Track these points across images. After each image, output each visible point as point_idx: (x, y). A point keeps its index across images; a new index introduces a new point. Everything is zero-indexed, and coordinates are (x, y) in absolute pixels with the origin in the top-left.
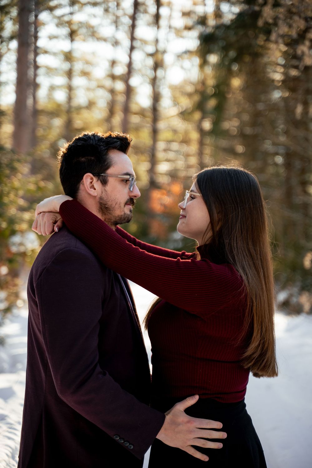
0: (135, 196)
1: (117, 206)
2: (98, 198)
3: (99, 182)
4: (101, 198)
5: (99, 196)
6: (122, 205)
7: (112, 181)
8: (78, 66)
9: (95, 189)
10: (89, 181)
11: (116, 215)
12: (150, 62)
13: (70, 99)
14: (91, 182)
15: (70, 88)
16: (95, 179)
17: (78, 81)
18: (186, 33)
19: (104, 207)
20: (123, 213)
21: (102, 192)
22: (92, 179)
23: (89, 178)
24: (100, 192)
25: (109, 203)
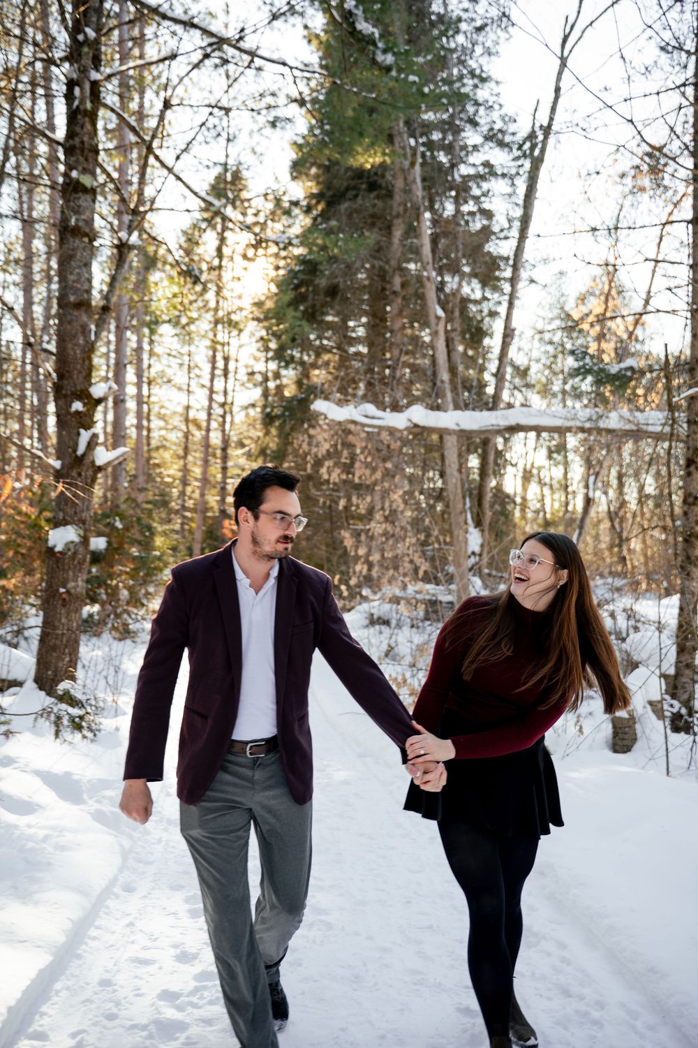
9: (248, 523)
10: (244, 514)
14: (245, 516)
16: (249, 514)
22: (246, 513)
23: (244, 512)
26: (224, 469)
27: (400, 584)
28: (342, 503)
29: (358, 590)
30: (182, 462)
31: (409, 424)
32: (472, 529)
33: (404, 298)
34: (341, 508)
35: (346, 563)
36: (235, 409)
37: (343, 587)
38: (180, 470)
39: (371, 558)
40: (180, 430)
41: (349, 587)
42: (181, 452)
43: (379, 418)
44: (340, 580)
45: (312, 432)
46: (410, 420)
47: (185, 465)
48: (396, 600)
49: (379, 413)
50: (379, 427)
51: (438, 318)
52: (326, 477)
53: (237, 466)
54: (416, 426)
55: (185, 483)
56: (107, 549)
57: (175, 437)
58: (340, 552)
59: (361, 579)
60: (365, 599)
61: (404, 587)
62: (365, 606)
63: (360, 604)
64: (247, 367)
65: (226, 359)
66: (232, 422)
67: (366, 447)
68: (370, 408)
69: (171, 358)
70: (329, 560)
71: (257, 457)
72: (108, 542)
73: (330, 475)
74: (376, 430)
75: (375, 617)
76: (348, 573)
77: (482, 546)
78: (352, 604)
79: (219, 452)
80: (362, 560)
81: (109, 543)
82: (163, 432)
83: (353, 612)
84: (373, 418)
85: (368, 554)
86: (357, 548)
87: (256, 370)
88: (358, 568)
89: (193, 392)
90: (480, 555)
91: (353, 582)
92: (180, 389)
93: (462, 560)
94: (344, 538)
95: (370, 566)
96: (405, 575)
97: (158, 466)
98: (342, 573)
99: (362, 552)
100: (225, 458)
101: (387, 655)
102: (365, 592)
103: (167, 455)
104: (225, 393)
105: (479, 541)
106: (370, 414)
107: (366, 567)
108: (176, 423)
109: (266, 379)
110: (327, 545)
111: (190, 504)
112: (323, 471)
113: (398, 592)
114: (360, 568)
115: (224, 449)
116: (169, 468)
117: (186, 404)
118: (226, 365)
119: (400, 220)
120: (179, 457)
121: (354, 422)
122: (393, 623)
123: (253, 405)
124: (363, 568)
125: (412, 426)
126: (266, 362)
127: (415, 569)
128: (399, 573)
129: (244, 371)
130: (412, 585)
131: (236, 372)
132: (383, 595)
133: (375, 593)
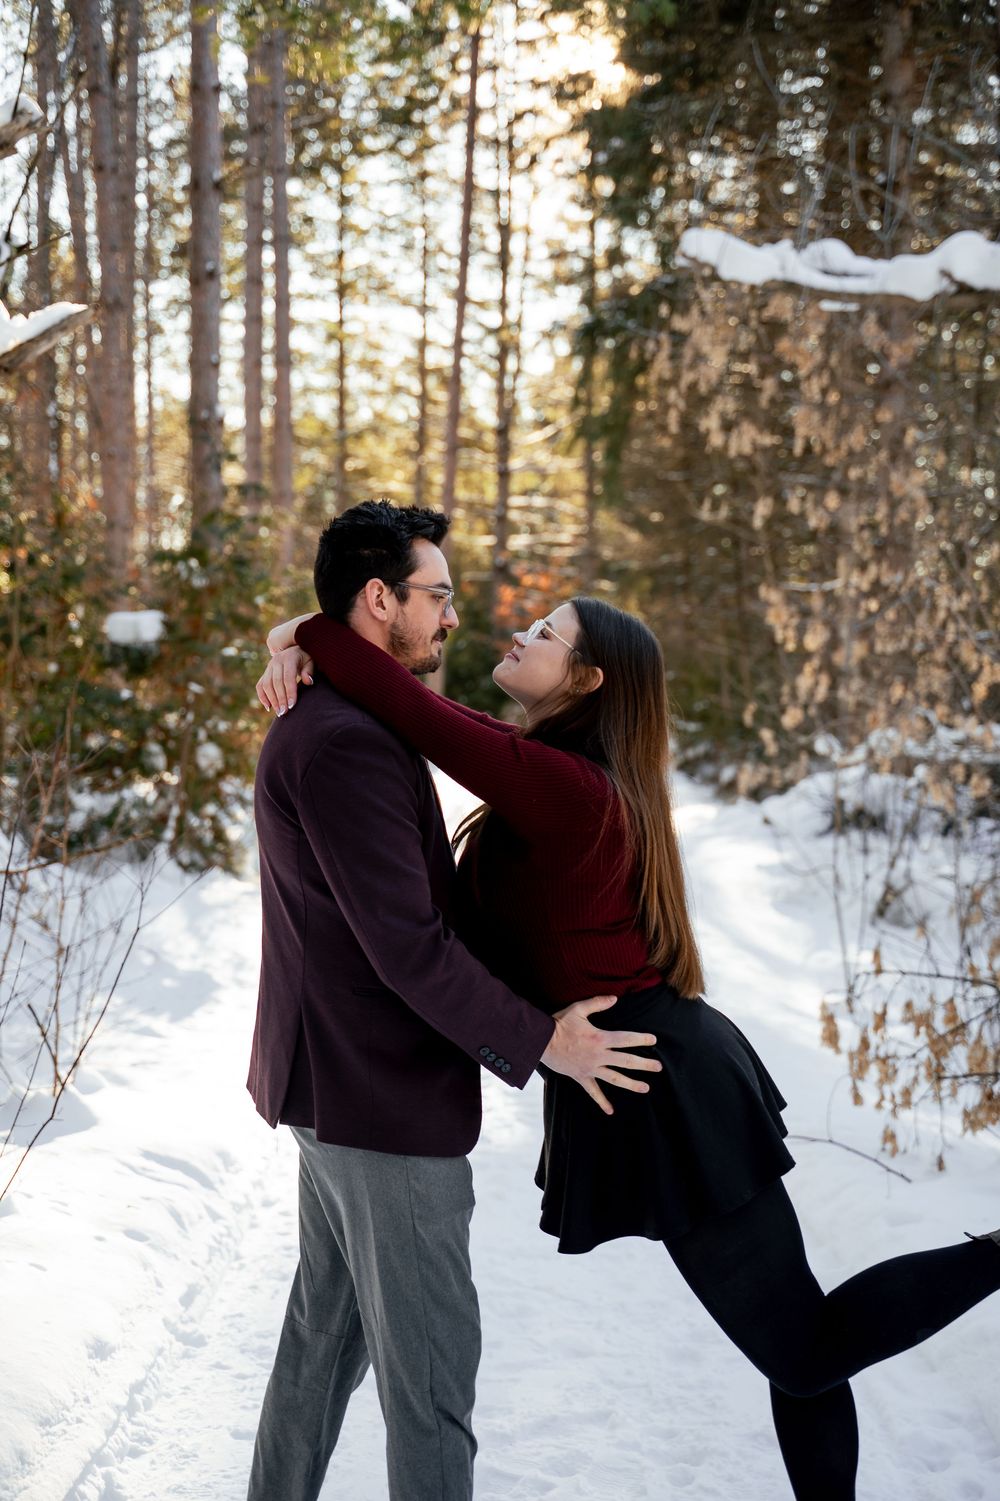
0: (450, 626)
1: (421, 642)
2: (388, 626)
3: (393, 596)
4: (394, 626)
5: (390, 622)
6: (429, 640)
7: (415, 595)
8: (356, 353)
9: (384, 608)
10: (377, 592)
11: (418, 658)
12: (492, 345)
13: (341, 412)
14: (378, 596)
15: (342, 394)
16: (386, 590)
17: (356, 380)
18: (561, 290)
19: (398, 641)
20: (428, 655)
21: (397, 616)
22: (381, 589)
23: (377, 587)
24: (393, 615)
25: (408, 636)
26: (504, 475)
27: (919, 725)
28: (762, 509)
29: (802, 740)
30: (411, 466)
31: (944, 284)
34: (758, 523)
35: (773, 672)
37: (766, 735)
39: (839, 658)
40: (409, 393)
41: (779, 731)
42: (413, 445)
43: (859, 275)
44: (759, 716)
45: (679, 323)
46: (946, 274)
48: (904, 766)
49: (863, 264)
50: (861, 297)
52: (716, 440)
53: (532, 467)
54: (964, 289)
56: (160, 642)
57: (404, 410)
58: (759, 648)
59: (813, 711)
60: (821, 761)
61: (930, 732)
62: (822, 781)
63: (809, 773)
64: (548, 243)
65: (505, 230)
66: (518, 369)
67: (825, 362)
68: (837, 252)
69: (386, 235)
70: (733, 668)
71: (572, 445)
72: (164, 622)
74: (853, 307)
75: (849, 808)
76: (778, 696)
78: (789, 774)
79: (490, 439)
80: (816, 662)
81: (169, 626)
82: (379, 404)
83: (792, 794)
84: (845, 275)
85: (834, 643)
86: (801, 631)
87: (569, 247)
88: (804, 682)
89: (434, 309)
91: (791, 719)
92: (406, 302)
94: (767, 604)
95: (836, 676)
96: (932, 700)
97: (364, 473)
98: (763, 698)
99: (814, 640)
100: (504, 450)
101: (881, 912)
102: (821, 744)
103: (382, 450)
104: (503, 304)
106: (838, 266)
107: (824, 681)
108: (402, 380)
109: (590, 270)
110: (729, 632)
112: (710, 423)
113: (913, 748)
114: (808, 681)
115: (502, 432)
116: (390, 478)
117: (419, 335)
118: (504, 243)
120: (407, 452)
121: (791, 287)
122: (896, 822)
123: (563, 327)
124: (817, 684)
125: (953, 289)
126: (591, 225)
127: (962, 681)
128: (917, 695)
129: (545, 252)
130: (950, 726)
131: (526, 258)
132: (871, 753)
133: (848, 747)
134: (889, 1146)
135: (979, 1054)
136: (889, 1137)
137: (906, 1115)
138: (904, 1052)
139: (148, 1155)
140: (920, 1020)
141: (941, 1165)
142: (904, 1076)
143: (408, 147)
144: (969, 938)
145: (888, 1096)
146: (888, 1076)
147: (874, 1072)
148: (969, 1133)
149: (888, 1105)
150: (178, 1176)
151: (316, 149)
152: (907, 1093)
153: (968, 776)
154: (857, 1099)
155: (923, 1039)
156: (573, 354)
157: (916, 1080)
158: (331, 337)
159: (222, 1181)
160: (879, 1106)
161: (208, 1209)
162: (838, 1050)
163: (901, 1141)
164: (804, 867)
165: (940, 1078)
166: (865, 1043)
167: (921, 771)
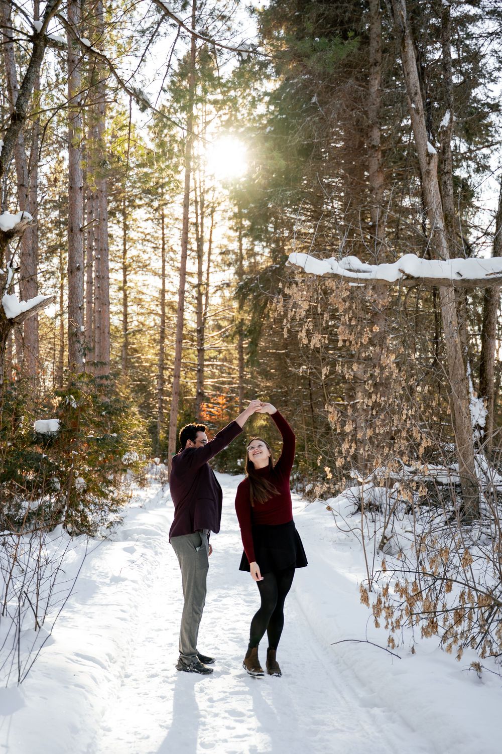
12: (194, 293)
13: (125, 322)
15: (126, 315)
18: (226, 268)
26: (201, 351)
27: (396, 465)
28: (325, 371)
29: (344, 472)
30: (159, 346)
31: (401, 275)
32: (474, 399)
33: (384, 153)
34: (323, 377)
35: (331, 442)
36: (211, 290)
37: (328, 469)
38: (156, 354)
39: (360, 435)
40: (157, 314)
41: (334, 468)
42: (158, 337)
43: (364, 271)
44: (324, 461)
45: (287, 291)
46: (401, 271)
47: (162, 349)
49: (366, 266)
50: (366, 280)
51: (429, 156)
52: (305, 341)
53: (213, 348)
54: (409, 277)
55: (163, 367)
56: (59, 432)
57: (152, 321)
58: (323, 430)
59: (349, 459)
60: (354, 482)
61: (401, 468)
62: (354, 490)
63: (347, 487)
64: (220, 247)
65: (200, 240)
66: (207, 303)
67: (350, 308)
68: (354, 261)
69: (146, 243)
70: (310, 440)
71: (233, 337)
72: (60, 424)
73: (310, 341)
74: (362, 285)
75: (365, 501)
76: (333, 453)
77: (487, 418)
78: (338, 487)
79: (195, 335)
80: (350, 437)
81: (62, 425)
82: (141, 319)
83: (340, 496)
84: (358, 271)
85: (357, 430)
86: (343, 424)
87: (230, 248)
88: (345, 446)
89: (168, 276)
90: (486, 429)
91: (339, 463)
92: (155, 274)
93: (466, 435)
94: (328, 412)
95: (359, 444)
96: (402, 454)
97: (136, 351)
98: (326, 453)
99: (348, 428)
100: (201, 340)
101: (381, 548)
102: (353, 474)
103: (145, 340)
104: (200, 274)
105: (484, 413)
106: (355, 267)
107: (354, 446)
108: (153, 307)
109: (241, 258)
110: (308, 424)
111: (167, 387)
112: (302, 335)
113: (393, 475)
114: (347, 446)
115: (200, 331)
116: (147, 353)
117: (162, 288)
118: (200, 247)
119: (378, 68)
120: (156, 342)
121: (335, 276)
122: (386, 508)
123: (228, 285)
124: (351, 447)
125: (405, 277)
126: (240, 240)
127: (414, 447)
128: (394, 452)
129: (218, 251)
130: (409, 465)
131: (210, 254)
132: (375, 477)
133: (365, 475)
134: (391, 644)
135: (428, 604)
136: (391, 640)
137: (398, 631)
138: (396, 604)
139: (77, 655)
140: (403, 591)
141: (413, 651)
142: (397, 614)
143: (156, 204)
144: (421, 558)
145: (390, 622)
146: (390, 615)
147: (384, 614)
148: (424, 637)
149: (390, 627)
150: (91, 663)
151: (113, 205)
152: (398, 621)
153: (418, 488)
154: (377, 625)
155: (404, 599)
156: (235, 298)
157: (401, 616)
158: (120, 289)
159: (109, 666)
160: (386, 627)
161: (106, 677)
162: (368, 604)
163: (396, 642)
164: (347, 529)
165: (412, 614)
166: (379, 601)
167: (397, 485)
